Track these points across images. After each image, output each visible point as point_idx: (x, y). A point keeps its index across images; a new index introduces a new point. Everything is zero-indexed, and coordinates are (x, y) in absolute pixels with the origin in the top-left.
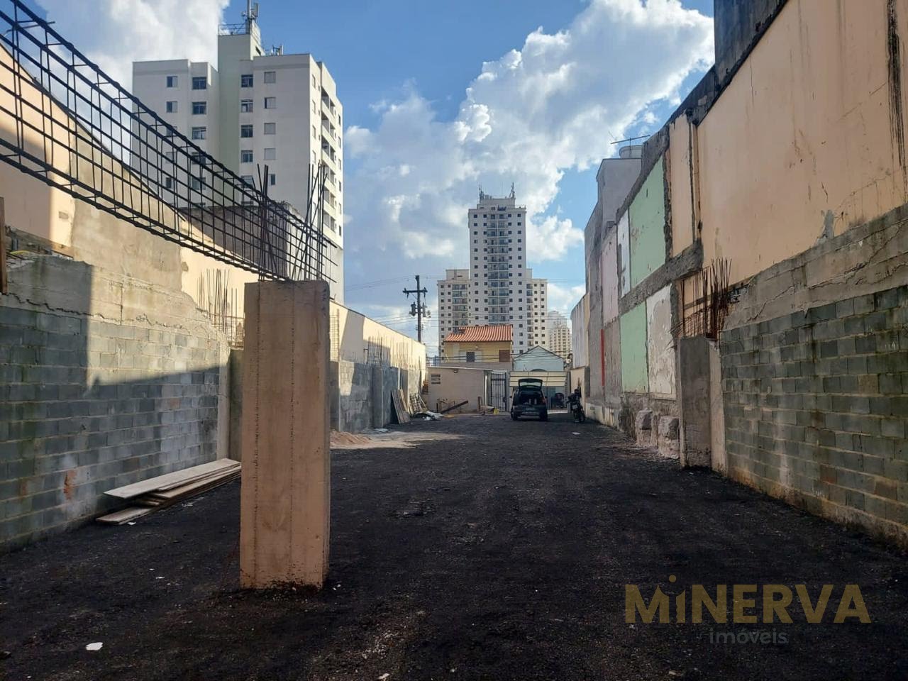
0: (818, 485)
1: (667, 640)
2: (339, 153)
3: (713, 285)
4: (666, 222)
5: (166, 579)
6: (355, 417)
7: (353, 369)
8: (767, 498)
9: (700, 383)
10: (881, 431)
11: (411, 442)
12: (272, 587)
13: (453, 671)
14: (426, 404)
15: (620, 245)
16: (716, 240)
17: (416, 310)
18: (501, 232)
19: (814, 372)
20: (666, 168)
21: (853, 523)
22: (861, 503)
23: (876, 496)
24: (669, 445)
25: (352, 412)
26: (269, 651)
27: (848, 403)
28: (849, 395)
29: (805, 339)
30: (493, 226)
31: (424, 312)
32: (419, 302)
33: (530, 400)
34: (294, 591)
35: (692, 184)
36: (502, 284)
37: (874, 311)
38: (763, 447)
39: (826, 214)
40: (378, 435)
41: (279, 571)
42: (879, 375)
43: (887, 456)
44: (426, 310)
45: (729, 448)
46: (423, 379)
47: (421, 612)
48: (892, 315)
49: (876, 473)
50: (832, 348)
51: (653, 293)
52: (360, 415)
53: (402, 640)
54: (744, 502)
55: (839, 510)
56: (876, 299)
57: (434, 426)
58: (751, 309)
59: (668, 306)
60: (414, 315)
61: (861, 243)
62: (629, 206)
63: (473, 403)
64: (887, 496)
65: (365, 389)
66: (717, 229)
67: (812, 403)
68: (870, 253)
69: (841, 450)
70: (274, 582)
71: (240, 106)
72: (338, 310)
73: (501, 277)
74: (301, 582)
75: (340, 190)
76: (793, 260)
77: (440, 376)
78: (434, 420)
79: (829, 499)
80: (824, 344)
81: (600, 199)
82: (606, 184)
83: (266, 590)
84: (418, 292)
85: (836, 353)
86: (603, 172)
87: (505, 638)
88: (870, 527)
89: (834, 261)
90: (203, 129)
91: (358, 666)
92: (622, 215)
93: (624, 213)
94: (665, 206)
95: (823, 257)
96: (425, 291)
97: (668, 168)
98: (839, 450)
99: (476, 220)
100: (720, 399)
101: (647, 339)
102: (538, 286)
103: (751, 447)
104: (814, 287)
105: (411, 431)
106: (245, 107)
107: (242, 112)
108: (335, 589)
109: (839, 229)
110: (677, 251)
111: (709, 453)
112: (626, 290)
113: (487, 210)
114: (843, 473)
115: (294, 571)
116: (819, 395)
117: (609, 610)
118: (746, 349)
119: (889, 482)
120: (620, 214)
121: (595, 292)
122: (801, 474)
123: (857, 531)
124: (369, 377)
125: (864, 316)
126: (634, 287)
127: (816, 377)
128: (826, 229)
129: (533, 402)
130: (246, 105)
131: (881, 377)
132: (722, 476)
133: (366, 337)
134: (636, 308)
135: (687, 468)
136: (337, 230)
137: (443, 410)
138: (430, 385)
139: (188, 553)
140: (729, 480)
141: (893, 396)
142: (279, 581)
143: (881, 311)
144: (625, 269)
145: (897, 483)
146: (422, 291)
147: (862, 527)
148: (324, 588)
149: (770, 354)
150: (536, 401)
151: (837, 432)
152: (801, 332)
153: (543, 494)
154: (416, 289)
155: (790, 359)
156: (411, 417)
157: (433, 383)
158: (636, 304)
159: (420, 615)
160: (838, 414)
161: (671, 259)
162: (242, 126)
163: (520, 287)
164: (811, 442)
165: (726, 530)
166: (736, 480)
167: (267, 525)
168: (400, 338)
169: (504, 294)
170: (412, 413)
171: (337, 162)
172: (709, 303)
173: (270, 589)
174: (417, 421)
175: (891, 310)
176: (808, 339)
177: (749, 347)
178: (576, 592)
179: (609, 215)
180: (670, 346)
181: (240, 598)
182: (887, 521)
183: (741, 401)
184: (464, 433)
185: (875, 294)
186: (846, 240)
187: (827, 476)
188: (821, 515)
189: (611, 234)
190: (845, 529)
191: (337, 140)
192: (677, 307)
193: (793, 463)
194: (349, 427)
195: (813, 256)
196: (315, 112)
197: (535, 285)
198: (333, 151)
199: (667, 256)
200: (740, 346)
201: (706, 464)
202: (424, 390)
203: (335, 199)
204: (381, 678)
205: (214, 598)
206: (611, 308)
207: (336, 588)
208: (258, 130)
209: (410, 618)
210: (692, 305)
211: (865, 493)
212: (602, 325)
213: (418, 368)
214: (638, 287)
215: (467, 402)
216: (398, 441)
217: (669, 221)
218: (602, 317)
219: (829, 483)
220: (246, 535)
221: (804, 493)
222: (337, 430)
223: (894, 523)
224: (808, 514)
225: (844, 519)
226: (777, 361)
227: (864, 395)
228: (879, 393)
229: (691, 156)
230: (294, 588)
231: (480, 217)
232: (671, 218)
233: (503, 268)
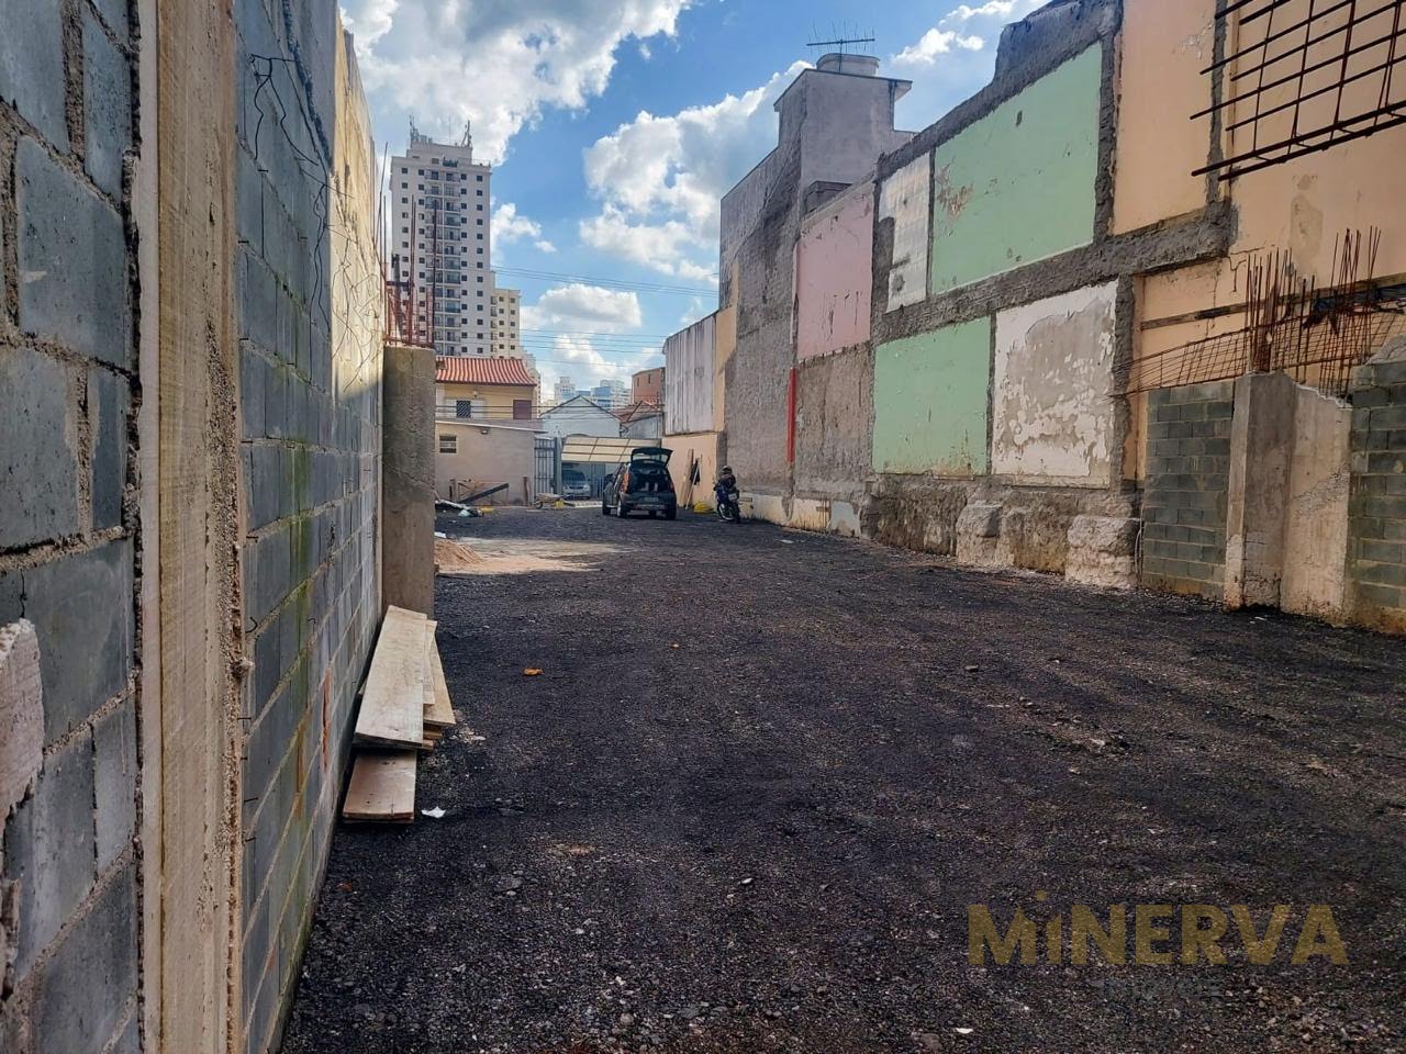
4: (1101, 171)
9: (1276, 458)
15: (891, 221)
18: (448, 204)
20: (1111, 66)
24: (1112, 565)
30: (435, 190)
33: (647, 484)
36: (450, 293)
45: (1365, 575)
51: (1028, 301)
59: (1091, 322)
62: (935, 146)
63: (515, 489)
66: (1307, 180)
73: (449, 281)
77: (455, 439)
81: (792, 141)
82: (808, 114)
86: (803, 92)
92: (902, 164)
93: (911, 160)
94: (1103, 139)
97: (1116, 68)
99: (405, 178)
100: (1336, 485)
101: (989, 382)
102: (506, 300)
110: (1136, 221)
111: (1277, 582)
112: (906, 298)
113: (426, 163)
120: (890, 164)
121: (764, 307)
126: (938, 292)
129: (651, 487)
132: (1322, 622)
134: (952, 327)
135: (1244, 609)
137: (467, 499)
140: (1359, 630)
144: (904, 262)
150: (656, 486)
157: (442, 451)
158: (949, 321)
161: (1108, 238)
163: (480, 300)
169: (453, 310)
189: (847, 200)
192: (1131, 325)
197: (501, 299)
199: (1100, 231)
201: (1271, 602)
206: (833, 330)
210: (1174, 321)
212: (795, 360)
214: (960, 291)
215: (506, 486)
217: (1110, 168)
218: (795, 347)
231: (412, 173)
232: (1115, 162)
233: (452, 265)
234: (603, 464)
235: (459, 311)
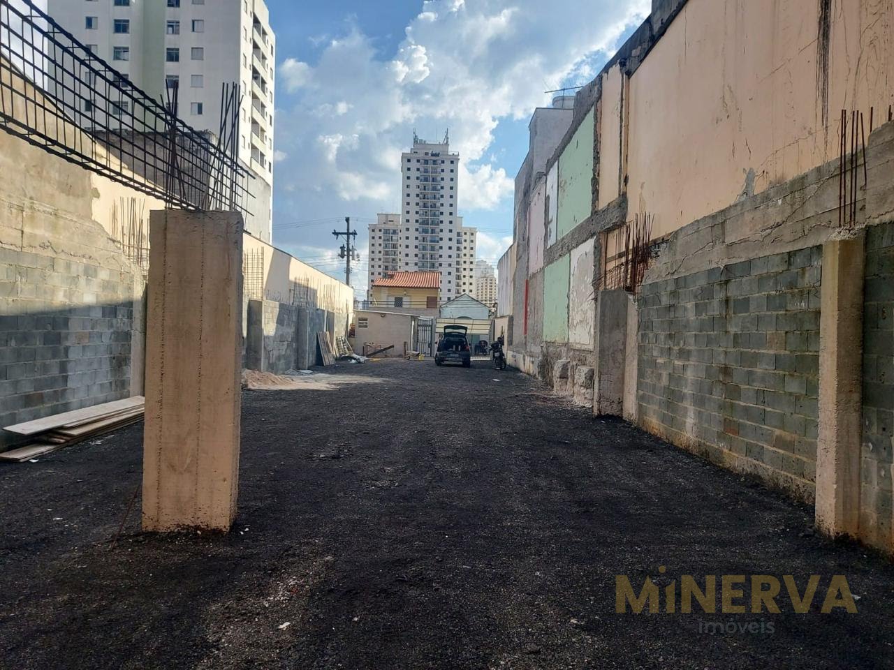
0: (720, 436)
1: (571, 587)
2: (270, 85)
3: (635, 239)
4: (594, 175)
5: (64, 520)
6: (279, 358)
7: (278, 309)
8: (671, 447)
9: (617, 335)
10: (784, 387)
11: (335, 384)
12: (176, 531)
13: (356, 619)
14: (352, 348)
15: (548, 196)
16: (641, 193)
17: (346, 253)
18: (433, 179)
19: (726, 326)
20: (597, 119)
21: (751, 474)
22: (759, 454)
23: (774, 449)
24: (584, 394)
25: (276, 353)
26: (166, 599)
27: (755, 359)
28: (757, 351)
29: (719, 296)
30: (426, 171)
31: (353, 256)
32: (348, 244)
33: (454, 346)
34: (199, 534)
35: (621, 136)
36: (433, 231)
37: (788, 270)
38: (672, 399)
39: (747, 171)
40: (301, 376)
41: (183, 514)
42: (786, 333)
43: (788, 411)
44: (356, 253)
45: (641, 398)
46: (350, 322)
47: (329, 558)
48: (804, 274)
49: (775, 427)
50: (744, 304)
51: (577, 246)
52: (284, 355)
53: (307, 587)
54: (651, 451)
55: (738, 461)
56: (790, 257)
57: (359, 369)
58: (669, 264)
59: (591, 258)
60: (343, 257)
61: (780, 202)
62: (559, 156)
63: (399, 348)
64: (784, 450)
65: (290, 331)
66: (643, 184)
67: (722, 358)
68: (788, 211)
69: (744, 404)
70: (178, 525)
71: (166, 26)
72: (263, 248)
73: (432, 224)
74: (207, 525)
75: (271, 124)
76: (713, 217)
77: (367, 320)
78: (359, 362)
79: (730, 450)
80: (736, 301)
81: (532, 148)
82: (538, 133)
83: (170, 533)
84: (348, 234)
85: (747, 310)
86: (536, 121)
87: (411, 585)
88: (767, 478)
89: (753, 219)
90: (126, 50)
91: (258, 614)
92: (552, 165)
93: (554, 162)
94: (594, 158)
95: (742, 214)
96: (355, 234)
97: (599, 120)
98: (742, 404)
99: (409, 165)
100: (635, 350)
101: (569, 291)
102: (468, 234)
103: (661, 398)
104: (732, 244)
105: (335, 373)
106: (171, 29)
107: (168, 33)
108: (242, 533)
109: (759, 187)
110: (602, 205)
111: (621, 402)
112: (551, 242)
113: (421, 155)
114: (744, 426)
115: (200, 514)
116: (729, 350)
117: (516, 556)
118: (663, 304)
119: (787, 436)
120: (549, 165)
121: (522, 242)
122: (706, 425)
123: (754, 481)
124: (294, 319)
125: (777, 274)
126: (559, 239)
127: (726, 332)
128: (746, 187)
129: (457, 348)
130: (172, 26)
131: (788, 334)
132: (631, 425)
133: (292, 278)
134: (561, 259)
135: (600, 417)
136: (267, 166)
137: (369, 353)
138: (357, 329)
139: (90, 492)
140: (638, 429)
141: (799, 354)
142: (184, 525)
143: (794, 270)
144: (552, 220)
145: (796, 437)
146: (352, 234)
147: (760, 477)
148: (230, 532)
149: (685, 309)
150: (460, 347)
151: (743, 387)
152: (717, 287)
153: (460, 439)
154: (346, 231)
155: (704, 314)
156: (336, 359)
157: (360, 327)
158: (560, 256)
159: (328, 561)
160: (746, 369)
161: (596, 212)
162: (168, 49)
163: (450, 235)
164: (718, 395)
165: (633, 478)
166: (645, 430)
167: (172, 467)
168: (327, 280)
169: (434, 241)
170: (338, 355)
171: (268, 94)
172: (630, 257)
173: (174, 532)
174: (342, 364)
175: (803, 269)
176: (722, 295)
177: (665, 300)
178: (485, 538)
179: (539, 166)
180: (591, 297)
181: (141, 542)
182: (782, 472)
183: (655, 354)
184: (389, 377)
185: (789, 253)
186: (766, 198)
187: (730, 428)
188: (720, 465)
189: (540, 186)
190: (743, 479)
191: (269, 71)
192: (600, 260)
193: (699, 415)
194: (272, 368)
195: (733, 213)
196: (246, 39)
197: (465, 234)
198: (264, 82)
199: (593, 209)
200: (657, 298)
201: (618, 413)
202: (351, 334)
203: (265, 134)
204: (281, 627)
205: (113, 541)
206: (536, 259)
207: (243, 531)
208: (185, 55)
209: (317, 563)
210: (614, 258)
211: (765, 446)
212: (527, 275)
213: (345, 311)
214: (563, 239)
215: (393, 346)
216: (321, 382)
217: (596, 174)
218: (528, 267)
219: (731, 435)
220: (149, 478)
221: (708, 444)
222: (259, 370)
223: (789, 475)
224: (710, 463)
225: (743, 469)
226: (691, 316)
227: (772, 352)
228: (785, 350)
229: (622, 107)
230: (198, 532)
231: (414, 162)
232: (599, 170)
233: (435, 215)
234: (478, 336)
235: (438, 242)
